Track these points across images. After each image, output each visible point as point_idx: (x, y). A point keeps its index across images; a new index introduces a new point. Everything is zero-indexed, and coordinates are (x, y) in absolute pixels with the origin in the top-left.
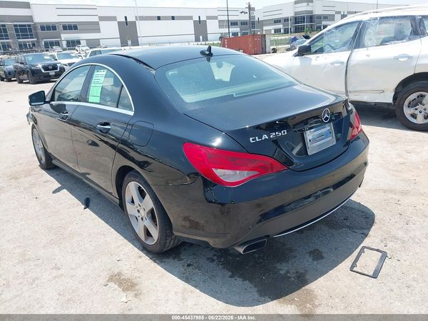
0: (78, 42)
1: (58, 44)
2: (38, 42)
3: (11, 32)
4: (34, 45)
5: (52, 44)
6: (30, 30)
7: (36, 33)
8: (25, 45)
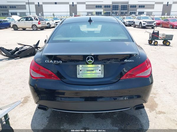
0: (143, 13)
1: (135, 13)
2: (128, 12)
3: (120, 8)
4: (126, 13)
5: (133, 13)
6: (126, 7)
7: (128, 9)
8: (123, 13)
